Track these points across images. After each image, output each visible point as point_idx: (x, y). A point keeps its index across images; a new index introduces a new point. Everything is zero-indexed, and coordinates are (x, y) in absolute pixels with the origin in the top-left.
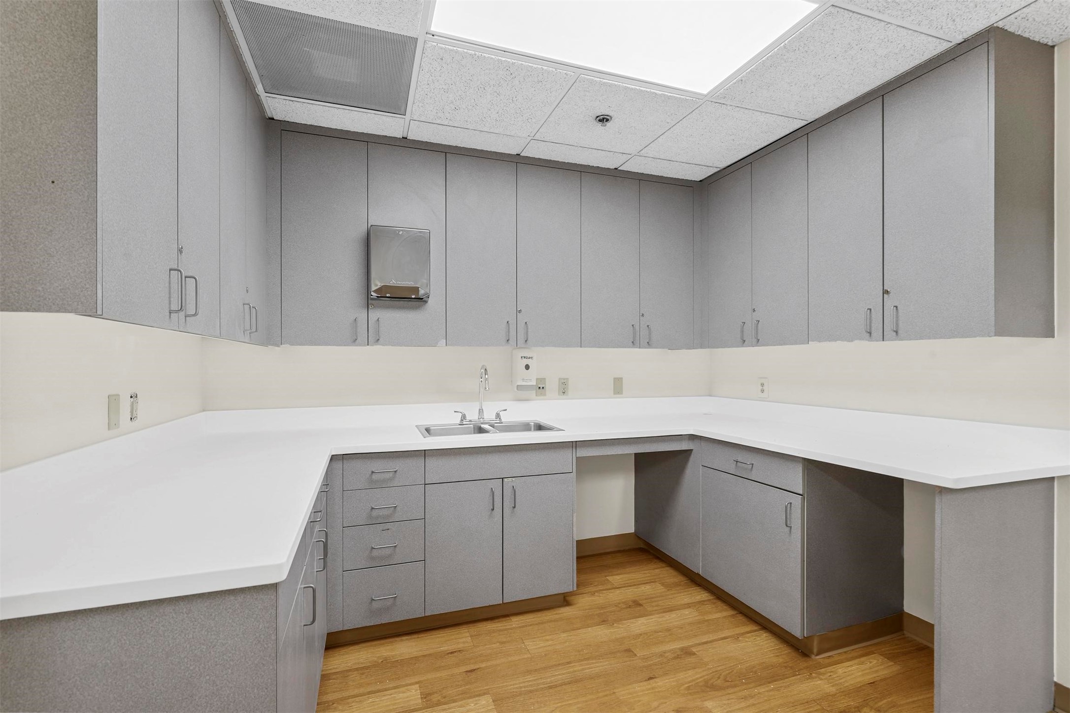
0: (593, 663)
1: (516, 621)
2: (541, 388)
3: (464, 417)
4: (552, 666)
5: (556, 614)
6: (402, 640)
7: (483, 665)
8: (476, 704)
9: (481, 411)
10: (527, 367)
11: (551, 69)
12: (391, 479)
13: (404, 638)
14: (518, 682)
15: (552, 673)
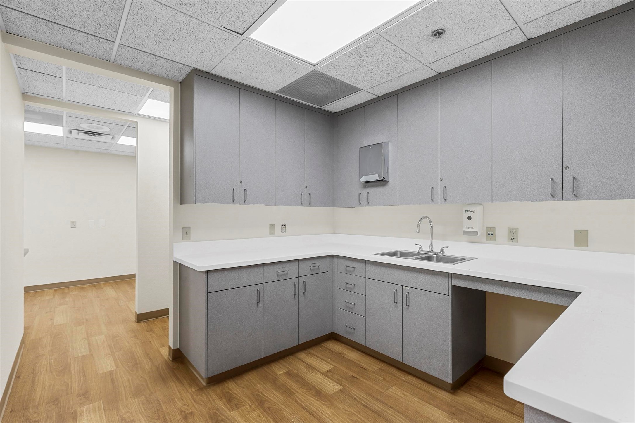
0: (401, 418)
1: (410, 378)
2: (490, 234)
3: (421, 248)
4: (384, 403)
5: (435, 391)
6: (357, 353)
7: (361, 379)
8: (335, 386)
9: (431, 246)
10: (469, 218)
11: (365, 41)
12: (353, 271)
13: (359, 352)
14: (359, 393)
15: (376, 403)
